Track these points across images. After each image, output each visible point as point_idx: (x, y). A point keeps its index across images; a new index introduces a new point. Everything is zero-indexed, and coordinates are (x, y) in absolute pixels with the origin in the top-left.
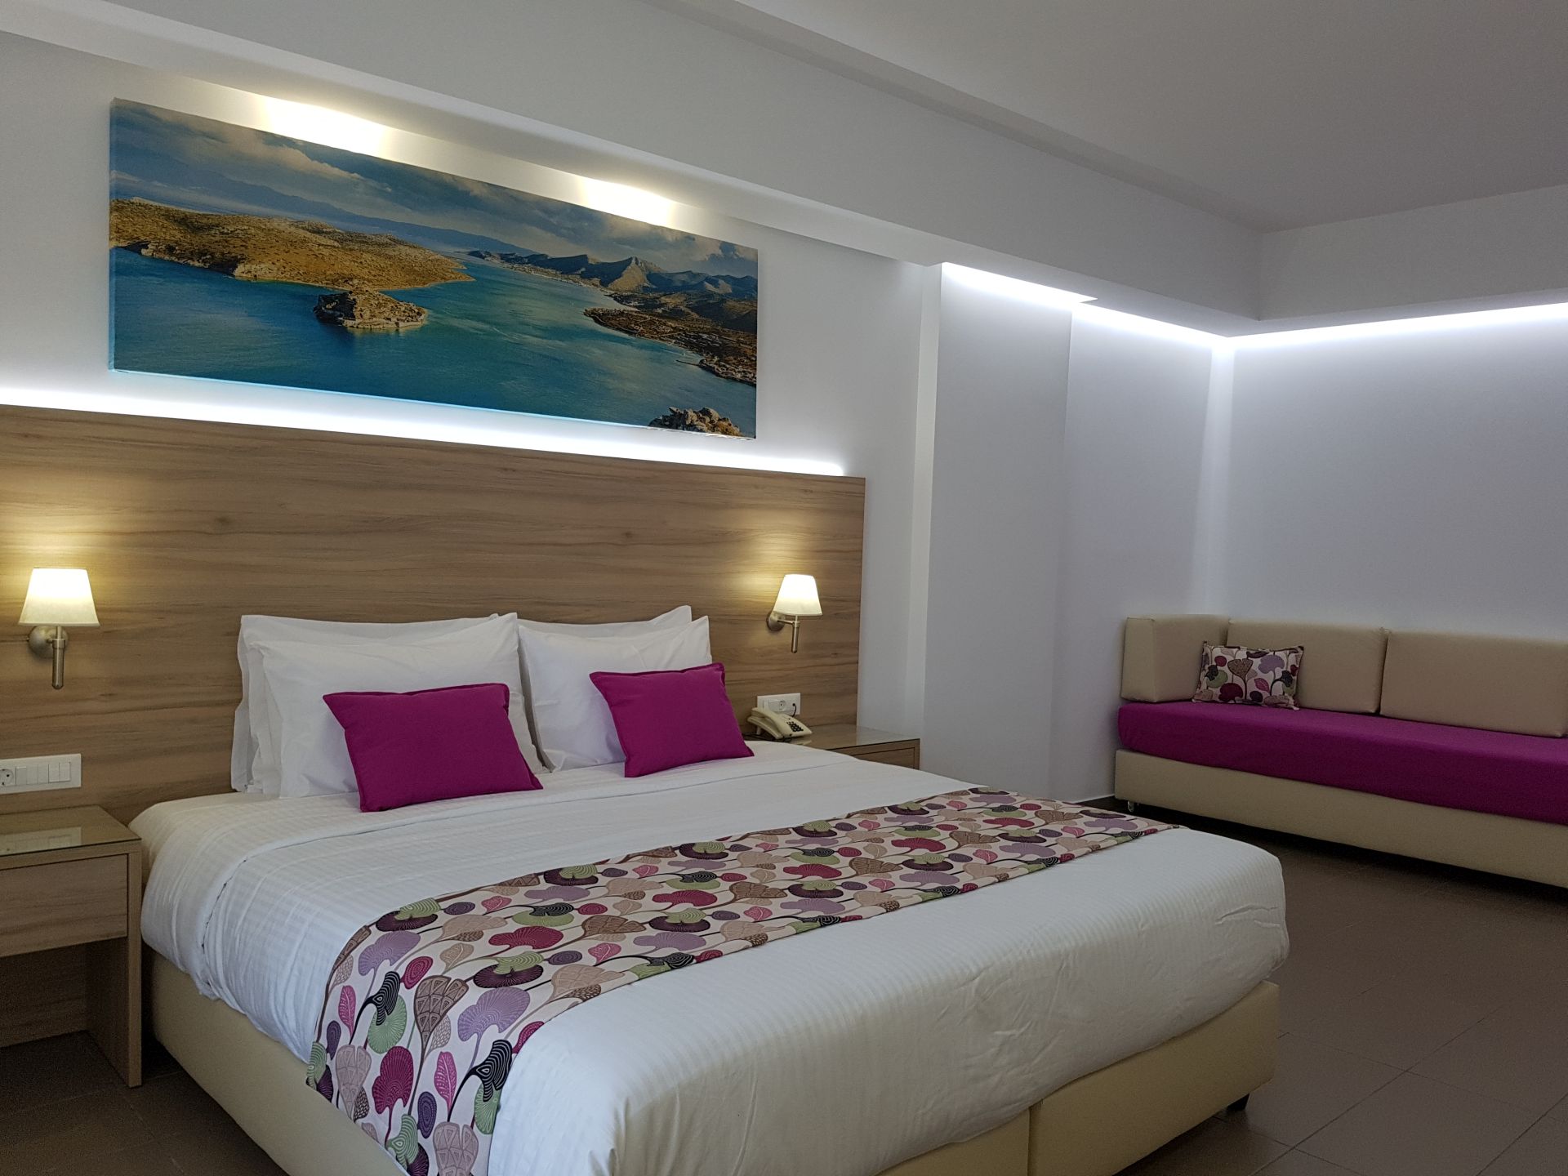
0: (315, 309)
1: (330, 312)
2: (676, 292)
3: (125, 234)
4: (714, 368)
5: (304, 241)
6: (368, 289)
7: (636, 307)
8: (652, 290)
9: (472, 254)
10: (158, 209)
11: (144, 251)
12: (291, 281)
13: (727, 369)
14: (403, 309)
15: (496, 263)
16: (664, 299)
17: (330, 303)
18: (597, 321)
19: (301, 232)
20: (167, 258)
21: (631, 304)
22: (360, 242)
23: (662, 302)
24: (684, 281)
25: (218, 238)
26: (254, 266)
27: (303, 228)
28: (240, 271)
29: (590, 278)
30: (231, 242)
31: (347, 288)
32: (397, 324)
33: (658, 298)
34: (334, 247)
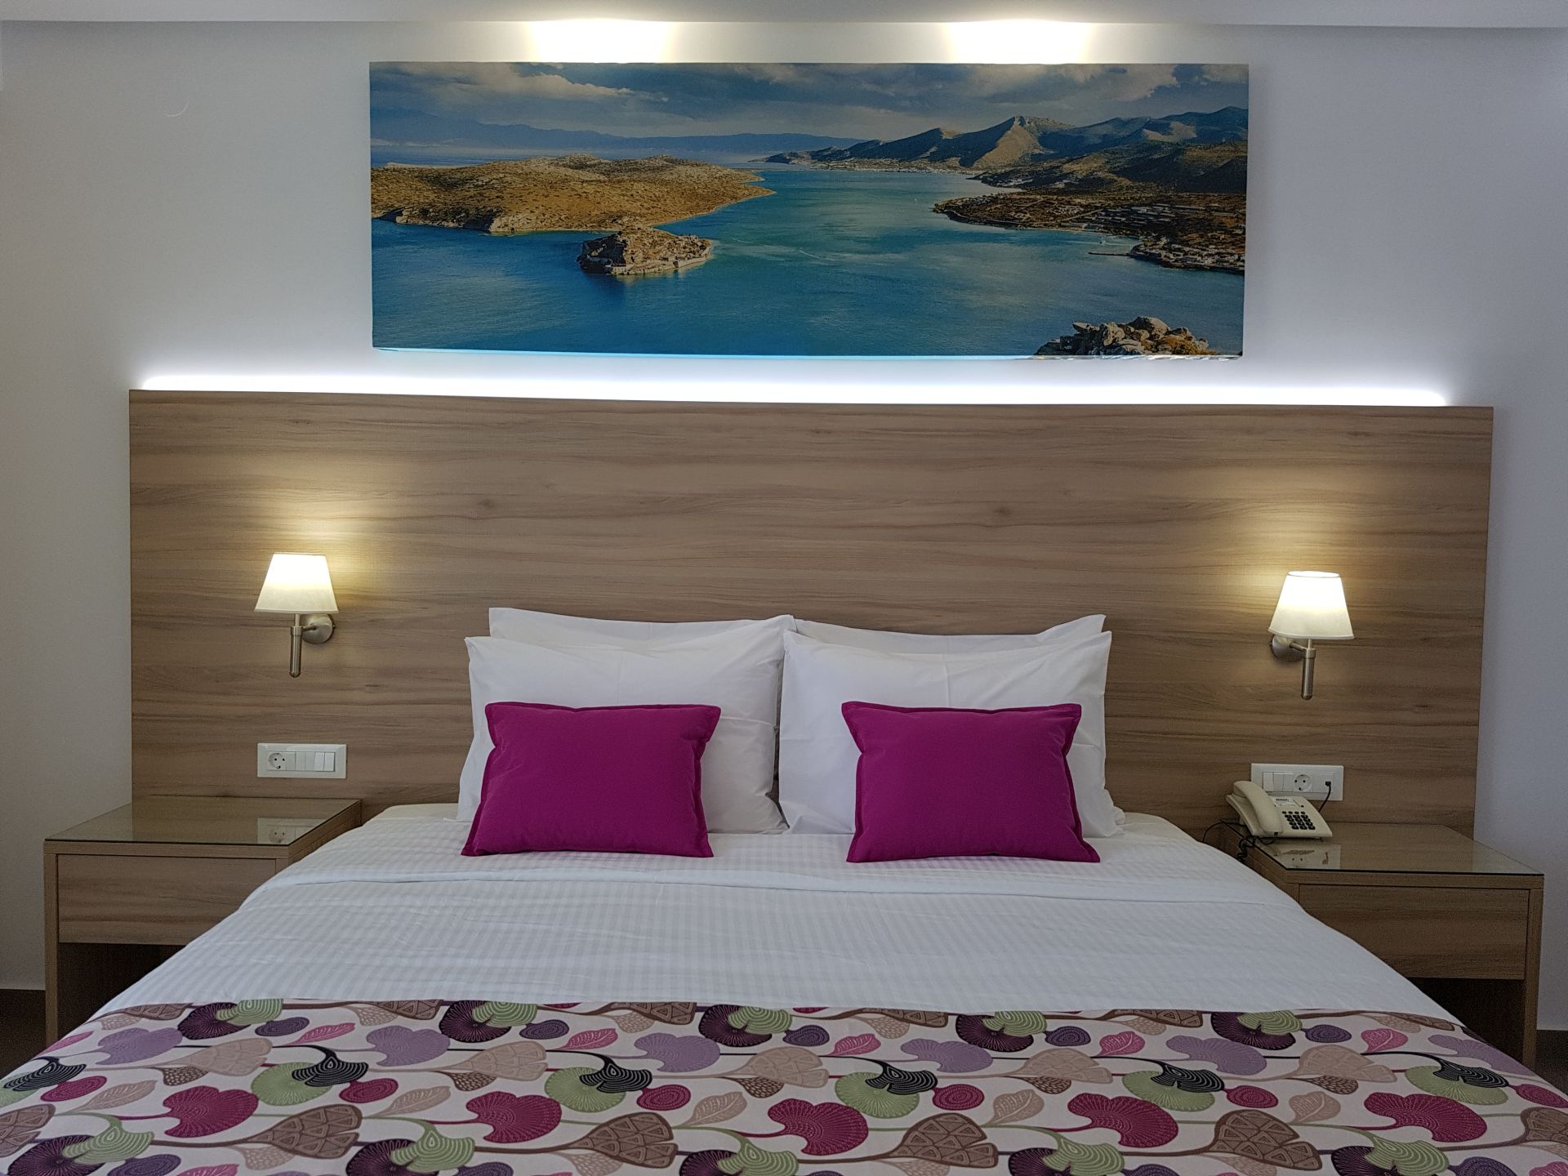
0: (579, 259)
1: (597, 260)
2: (1090, 152)
3: (381, 203)
4: (1160, 255)
5: (565, 180)
6: (641, 226)
7: (1018, 186)
8: (1046, 158)
9: (772, 159)
10: (411, 171)
11: (398, 219)
12: (551, 229)
13: (1186, 254)
14: (683, 244)
15: (805, 165)
16: (1067, 167)
17: (596, 249)
18: (953, 217)
19: (562, 171)
20: (421, 222)
21: (1012, 184)
22: (630, 170)
23: (1065, 171)
24: (1105, 135)
25: (472, 193)
26: (511, 218)
27: (564, 166)
28: (496, 226)
29: (943, 160)
30: (487, 195)
31: (616, 229)
32: (675, 263)
33: (1058, 167)
34: (600, 181)
